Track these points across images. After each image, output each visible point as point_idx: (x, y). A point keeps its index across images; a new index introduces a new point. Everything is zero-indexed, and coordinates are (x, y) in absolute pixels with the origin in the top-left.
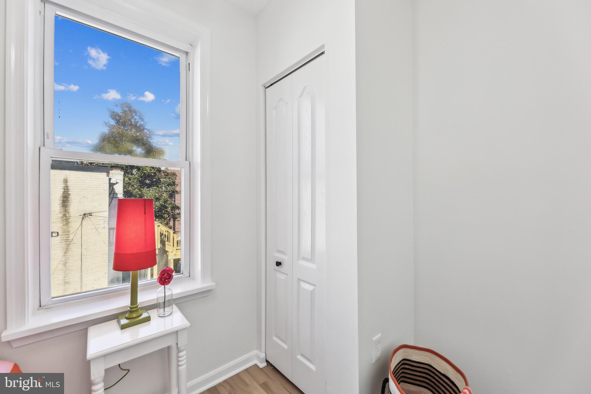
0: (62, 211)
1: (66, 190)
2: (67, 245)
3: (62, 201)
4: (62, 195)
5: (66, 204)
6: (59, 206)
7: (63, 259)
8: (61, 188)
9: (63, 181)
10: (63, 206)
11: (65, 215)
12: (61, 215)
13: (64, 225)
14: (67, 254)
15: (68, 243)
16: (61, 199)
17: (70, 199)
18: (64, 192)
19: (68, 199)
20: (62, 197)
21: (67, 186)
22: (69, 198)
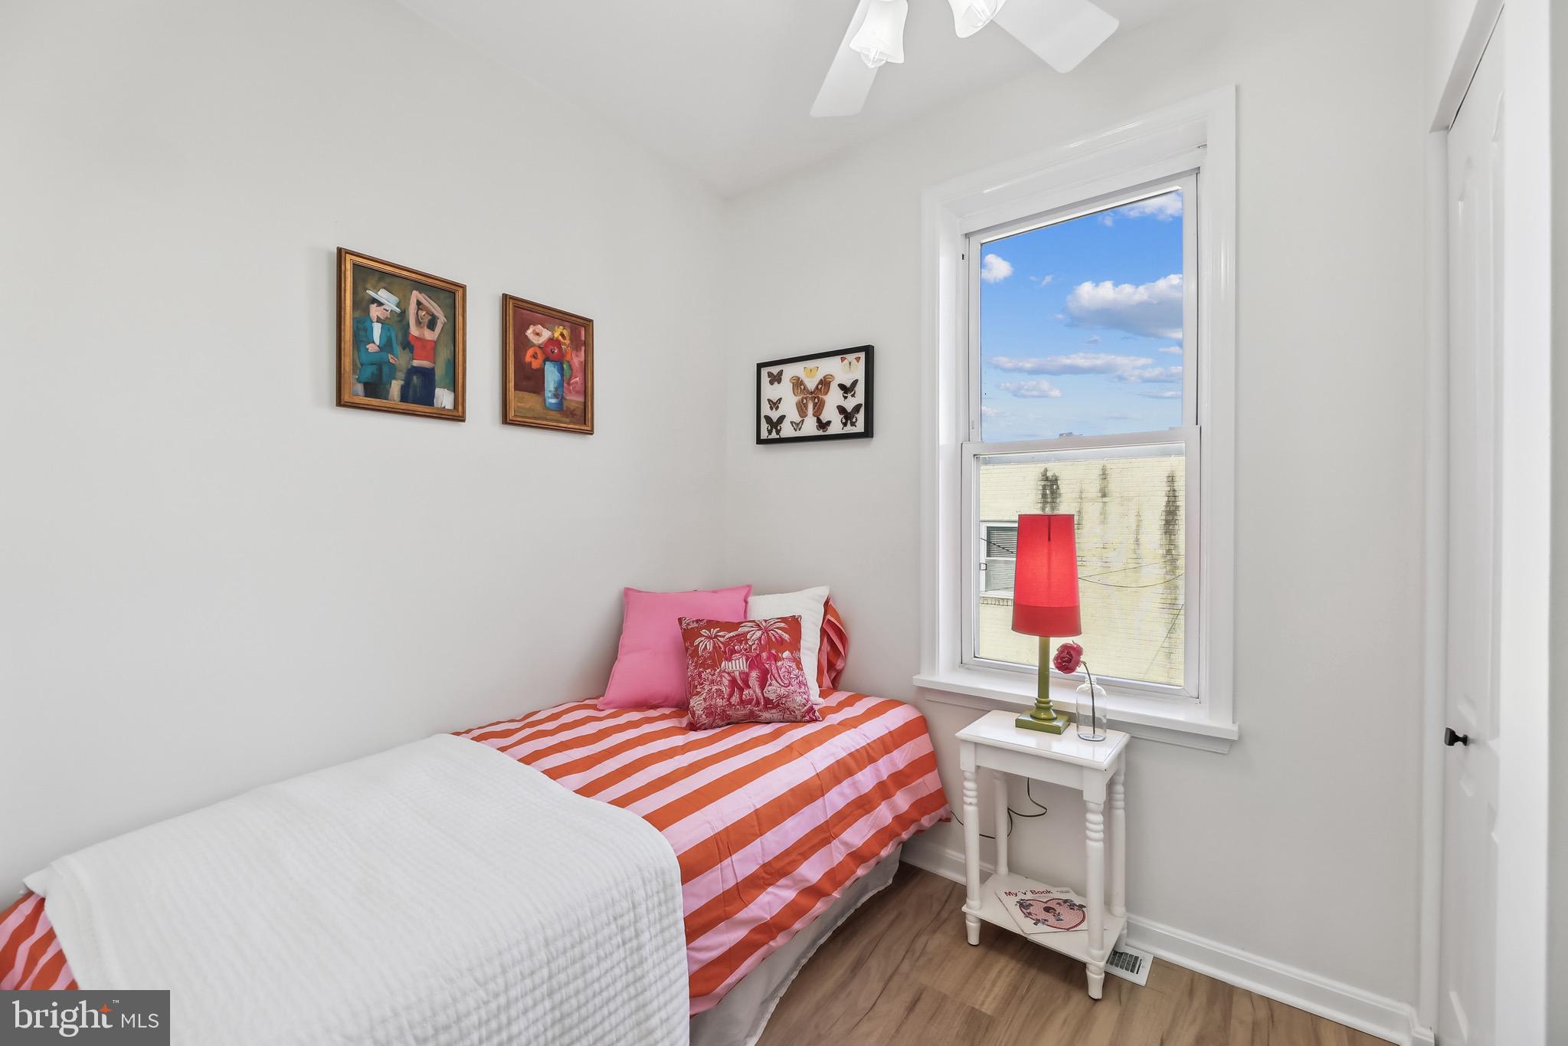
0: (1164, 542)
1: (1173, 499)
2: (1172, 616)
3: (1163, 522)
4: (1163, 508)
5: (1171, 527)
6: (1159, 532)
7: (1166, 645)
8: (1164, 493)
9: (1165, 479)
10: (1166, 533)
11: (1169, 552)
12: (1162, 551)
13: (1167, 573)
14: (1173, 636)
15: (1176, 612)
16: (1163, 517)
17: (1178, 518)
18: (1169, 502)
19: (1175, 518)
20: (1164, 514)
21: (1174, 491)
22: (1176, 515)
